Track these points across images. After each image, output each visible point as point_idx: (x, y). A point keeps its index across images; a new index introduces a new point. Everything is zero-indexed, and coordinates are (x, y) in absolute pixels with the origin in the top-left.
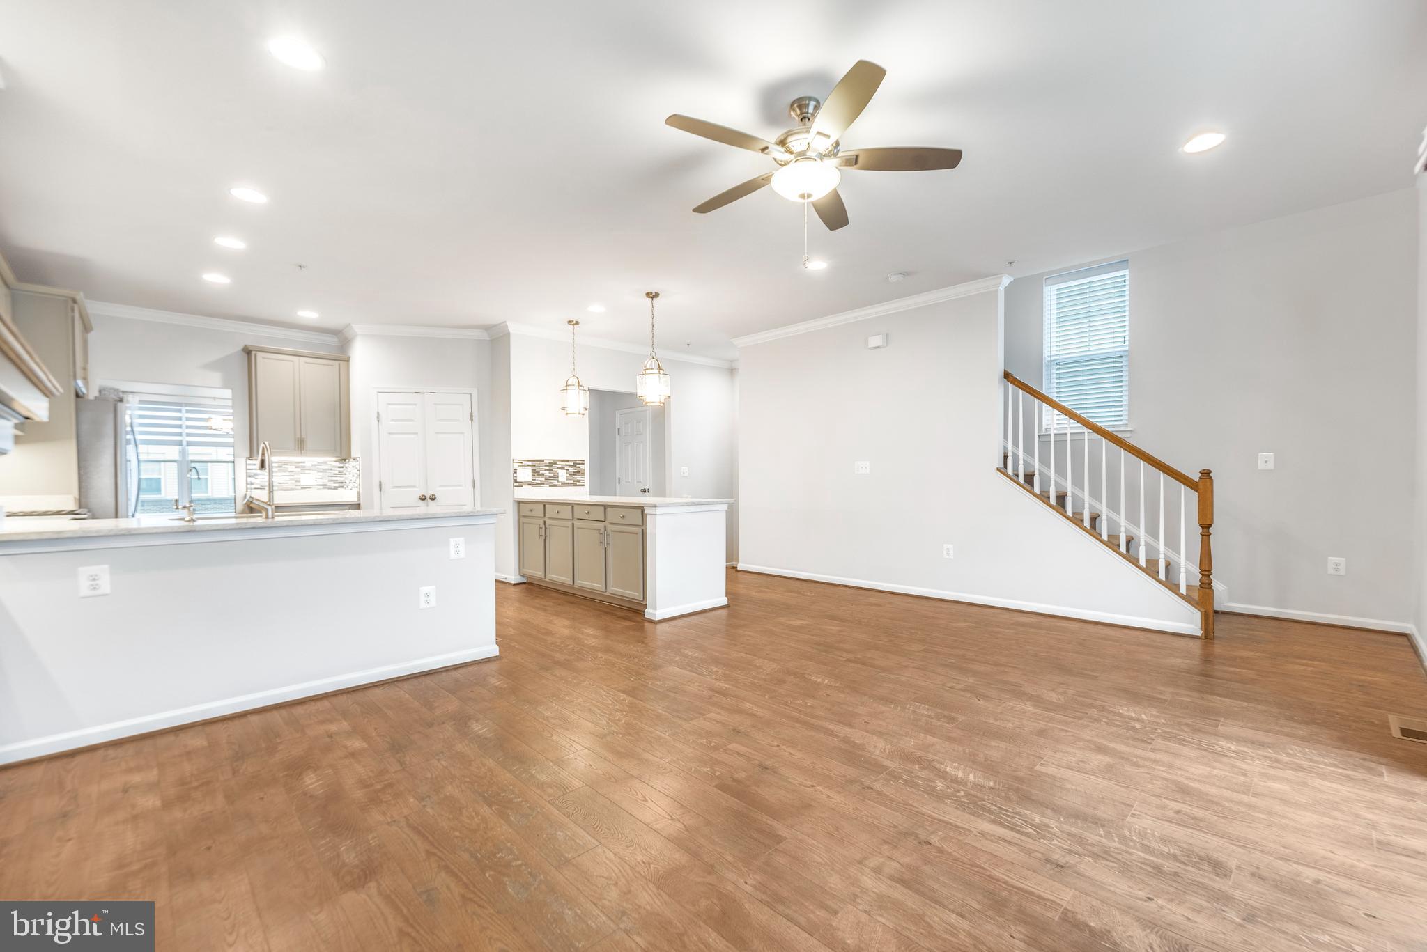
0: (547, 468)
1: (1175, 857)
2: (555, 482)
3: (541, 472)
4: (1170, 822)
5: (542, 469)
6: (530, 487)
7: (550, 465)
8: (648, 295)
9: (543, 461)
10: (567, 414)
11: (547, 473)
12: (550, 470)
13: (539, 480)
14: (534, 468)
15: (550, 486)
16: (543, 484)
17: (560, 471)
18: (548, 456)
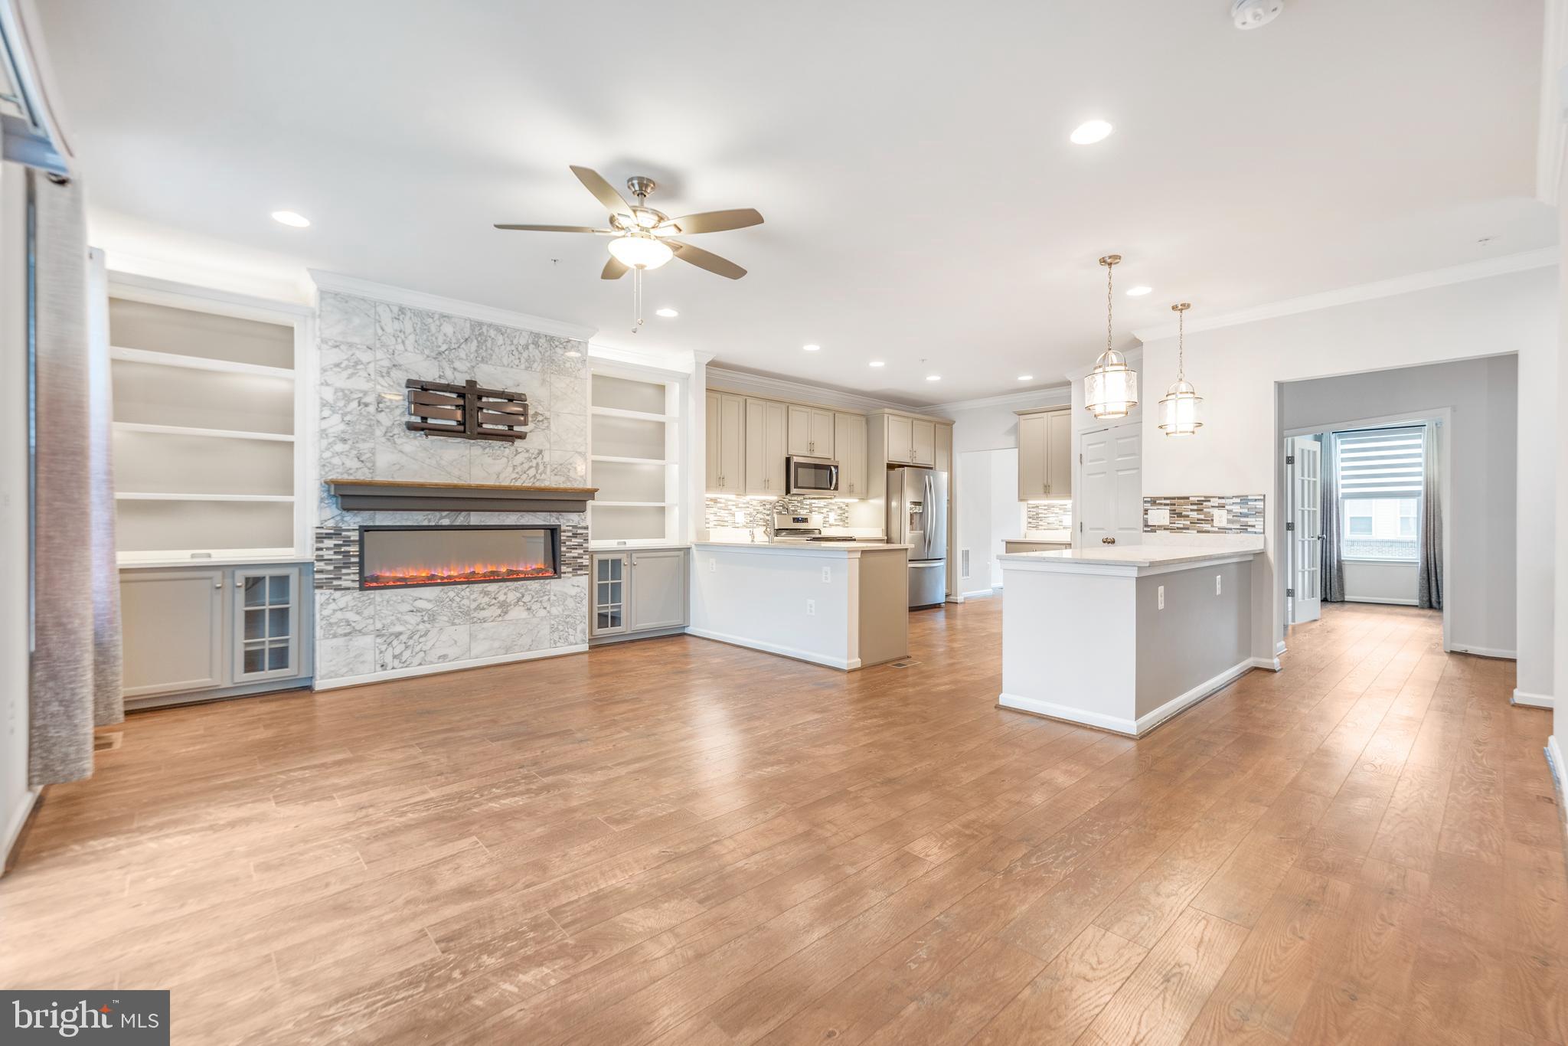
0: (1195, 507)
1: (301, 854)
2: (1207, 527)
3: (1184, 513)
4: (326, 873)
5: (1186, 509)
6: (1168, 532)
7: (1200, 503)
8: (1103, 261)
9: (1188, 498)
10: (1167, 434)
11: (1194, 515)
12: (1199, 511)
13: (1181, 523)
14: (1173, 507)
15: (1198, 532)
16: (1188, 529)
17: (1216, 512)
18: (1195, 491)
